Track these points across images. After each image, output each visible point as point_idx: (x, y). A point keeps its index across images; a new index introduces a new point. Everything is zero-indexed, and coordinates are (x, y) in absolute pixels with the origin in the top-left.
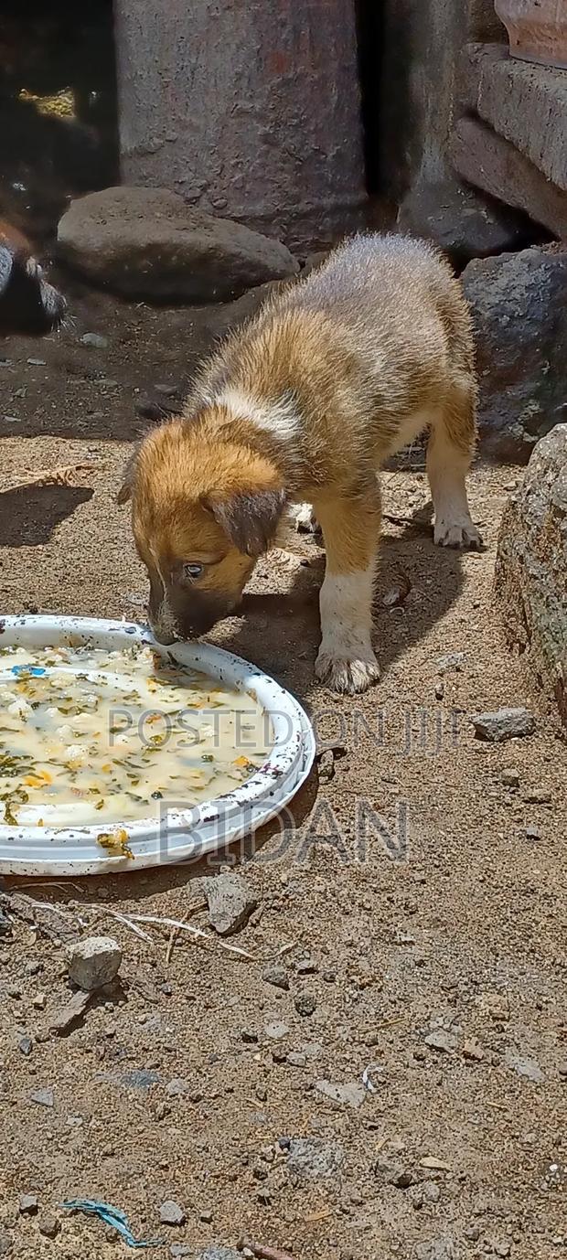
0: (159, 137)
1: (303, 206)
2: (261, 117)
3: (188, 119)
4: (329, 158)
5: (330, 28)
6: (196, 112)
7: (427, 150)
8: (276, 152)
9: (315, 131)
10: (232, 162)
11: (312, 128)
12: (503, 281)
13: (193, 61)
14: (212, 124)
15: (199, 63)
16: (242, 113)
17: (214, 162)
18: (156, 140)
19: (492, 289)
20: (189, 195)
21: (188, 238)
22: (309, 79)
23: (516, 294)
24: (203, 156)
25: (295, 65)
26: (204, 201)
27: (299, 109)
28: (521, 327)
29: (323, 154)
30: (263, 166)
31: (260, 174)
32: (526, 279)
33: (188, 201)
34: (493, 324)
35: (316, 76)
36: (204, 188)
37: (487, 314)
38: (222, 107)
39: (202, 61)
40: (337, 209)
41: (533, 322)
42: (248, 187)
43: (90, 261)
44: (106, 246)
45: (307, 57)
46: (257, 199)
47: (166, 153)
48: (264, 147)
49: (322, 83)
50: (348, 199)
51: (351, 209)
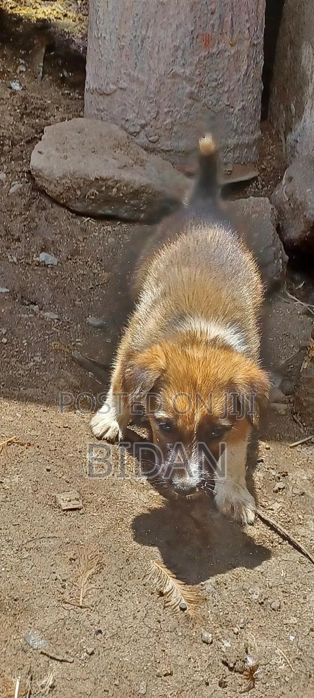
0: (114, 84)
2: (189, 80)
3: (136, 75)
4: (236, 111)
5: (247, 17)
6: (142, 70)
7: (308, 111)
8: (199, 105)
9: (227, 91)
10: (166, 110)
11: (226, 89)
13: (144, 33)
14: (153, 81)
15: (148, 34)
16: (175, 76)
17: (152, 108)
18: (112, 86)
20: (132, 130)
21: (126, 176)
22: (227, 54)
24: (145, 103)
25: (218, 43)
26: (142, 134)
27: (218, 75)
29: (232, 107)
30: (187, 114)
31: (184, 120)
33: (131, 134)
35: (233, 52)
36: (143, 127)
38: (162, 68)
39: (150, 33)
40: (237, 146)
42: (175, 129)
43: (52, 186)
44: (65, 176)
45: (228, 37)
46: (181, 138)
47: (118, 96)
48: (190, 102)
49: (236, 57)
50: (246, 139)
51: (248, 146)
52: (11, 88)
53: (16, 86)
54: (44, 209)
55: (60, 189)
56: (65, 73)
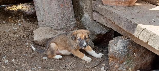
1: (69, 25)
2: (61, 14)
3: (49, 16)
6: (50, 14)
7: (85, 14)
8: (64, 18)
10: (57, 21)
11: (68, 14)
12: (118, 46)
13: (49, 7)
14: (53, 16)
16: (58, 14)
17: (55, 21)
18: (45, 19)
19: (116, 47)
20: (51, 27)
23: (121, 48)
24: (53, 21)
25: (64, 5)
26: (54, 27)
27: (66, 11)
28: (123, 53)
29: (70, 17)
30: (62, 21)
32: (122, 45)
34: (119, 54)
36: (53, 26)
37: (117, 52)
38: (54, 13)
39: (50, 7)
40: (73, 24)
41: (125, 52)
42: (60, 24)
43: (40, 43)
44: (42, 40)
45: (66, 4)
46: (62, 26)
47: (46, 21)
48: (62, 18)
49: (68, 7)
50: (74, 22)
51: (75, 24)
52: (19, 25)
53: (20, 25)
54: (39, 48)
55: (42, 43)
56: (28, 19)
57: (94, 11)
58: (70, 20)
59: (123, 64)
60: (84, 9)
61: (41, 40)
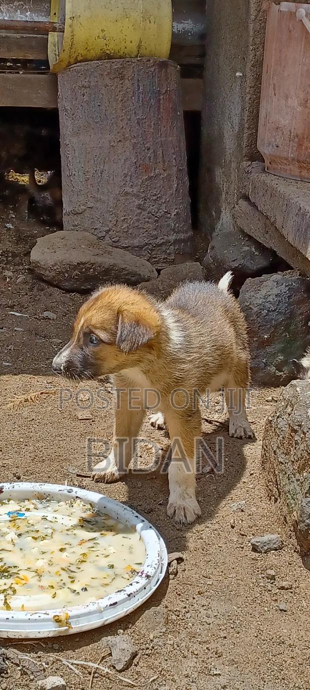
0: (84, 205)
1: (159, 241)
2: (137, 196)
3: (99, 197)
4: (172, 216)
5: (173, 151)
6: (103, 193)
7: (224, 211)
8: (145, 213)
9: (165, 202)
10: (122, 218)
11: (163, 201)
12: (263, 292)
13: (102, 167)
14: (111, 199)
15: (105, 168)
16: (127, 194)
17: (112, 218)
18: (82, 207)
19: (258, 296)
20: (100, 235)
21: (99, 260)
22: (162, 176)
23: (270, 299)
24: (107, 215)
25: (155, 169)
26: (107, 238)
27: (157, 192)
28: (273, 315)
29: (169, 214)
30: (138, 220)
31: (136, 225)
32: (275, 291)
33: (99, 238)
34: (258, 314)
35: (165, 175)
36: (107, 232)
37: (256, 309)
38: (117, 190)
39: (106, 167)
40: (176, 242)
41: (280, 313)
42: (130, 232)
43: (47, 272)
44: (56, 264)
45: (161, 165)
46: (135, 237)
47: (87, 214)
48: (139, 211)
49: (169, 178)
50: (182, 236)
51: (184, 241)
52: (6, 227)
53: (9, 225)
54: (42, 290)
55: (53, 274)
56: (45, 217)
57: (246, 198)
58: (169, 225)
59: (268, 349)
60: (224, 196)
61: (51, 263)
